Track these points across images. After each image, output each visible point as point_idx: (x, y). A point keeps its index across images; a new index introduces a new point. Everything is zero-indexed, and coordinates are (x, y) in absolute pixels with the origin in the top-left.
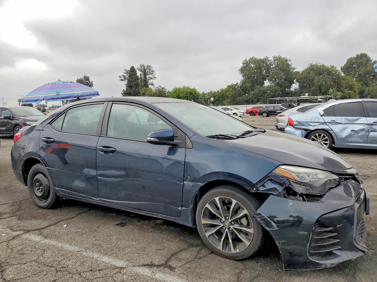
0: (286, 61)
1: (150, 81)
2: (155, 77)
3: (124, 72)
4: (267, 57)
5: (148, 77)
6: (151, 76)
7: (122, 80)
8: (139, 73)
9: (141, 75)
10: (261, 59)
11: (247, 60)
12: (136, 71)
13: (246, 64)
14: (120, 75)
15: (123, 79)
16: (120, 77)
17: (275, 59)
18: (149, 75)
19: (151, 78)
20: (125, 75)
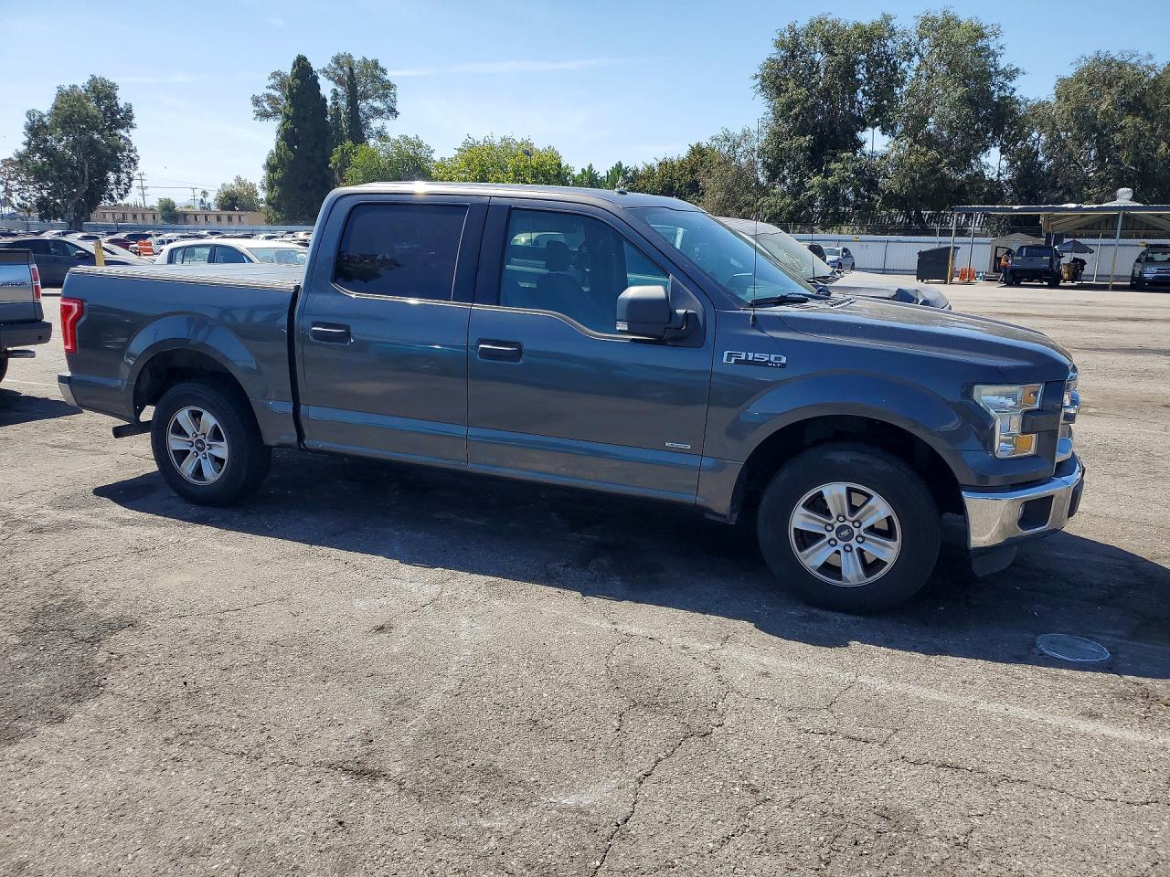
0: (979, 33)
1: (376, 124)
2: (394, 111)
3: (272, 82)
4: (887, 19)
5: (363, 105)
6: (378, 104)
7: (264, 115)
8: (327, 88)
9: (336, 94)
10: (857, 26)
11: (798, 26)
12: (316, 78)
13: (792, 48)
14: (259, 94)
15: (270, 110)
16: (256, 101)
17: (928, 26)
18: (370, 101)
19: (378, 113)
20: (277, 94)
